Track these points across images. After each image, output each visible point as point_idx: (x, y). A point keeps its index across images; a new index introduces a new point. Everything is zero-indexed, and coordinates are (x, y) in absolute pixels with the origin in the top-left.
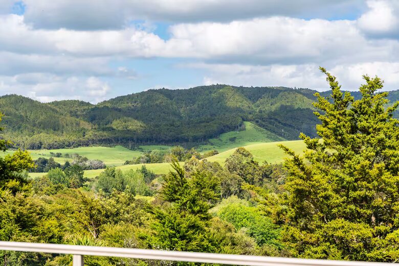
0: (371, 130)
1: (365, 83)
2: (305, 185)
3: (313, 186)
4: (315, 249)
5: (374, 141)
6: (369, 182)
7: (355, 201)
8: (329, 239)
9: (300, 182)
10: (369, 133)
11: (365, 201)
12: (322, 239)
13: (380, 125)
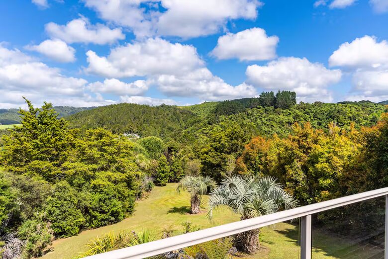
0: (49, 124)
1: (44, 105)
2: (19, 147)
3: (25, 147)
4: (25, 174)
5: (51, 128)
6: (50, 144)
7: (42, 152)
8: (31, 169)
9: (19, 145)
10: (48, 125)
11: (47, 152)
12: (27, 170)
13: (53, 122)
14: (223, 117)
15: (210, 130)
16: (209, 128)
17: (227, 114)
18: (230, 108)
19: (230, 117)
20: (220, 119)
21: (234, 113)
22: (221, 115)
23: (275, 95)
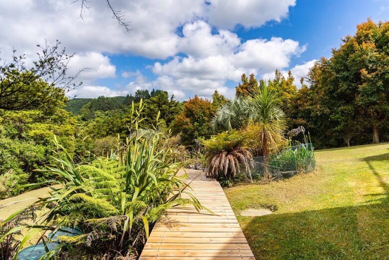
14: (99, 112)
15: (84, 126)
16: (84, 123)
17: (103, 109)
18: (106, 104)
19: (106, 112)
20: (96, 115)
21: (110, 109)
22: (96, 111)
23: (150, 93)
